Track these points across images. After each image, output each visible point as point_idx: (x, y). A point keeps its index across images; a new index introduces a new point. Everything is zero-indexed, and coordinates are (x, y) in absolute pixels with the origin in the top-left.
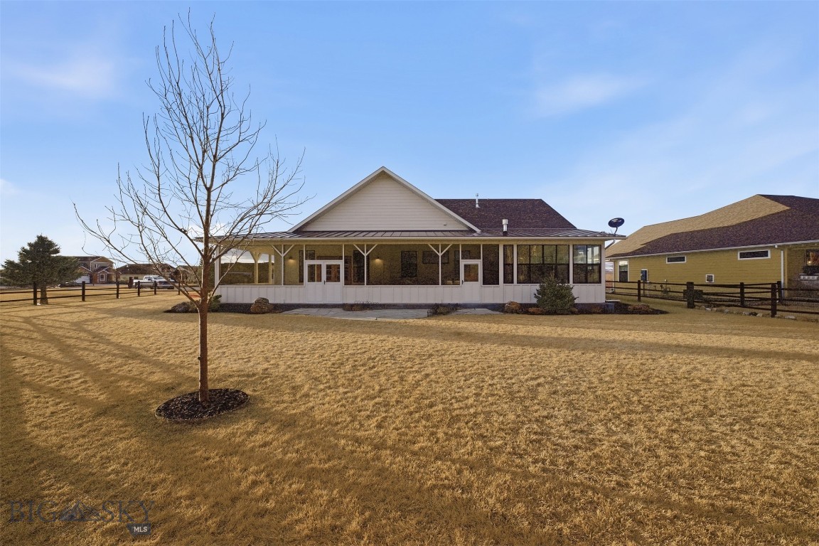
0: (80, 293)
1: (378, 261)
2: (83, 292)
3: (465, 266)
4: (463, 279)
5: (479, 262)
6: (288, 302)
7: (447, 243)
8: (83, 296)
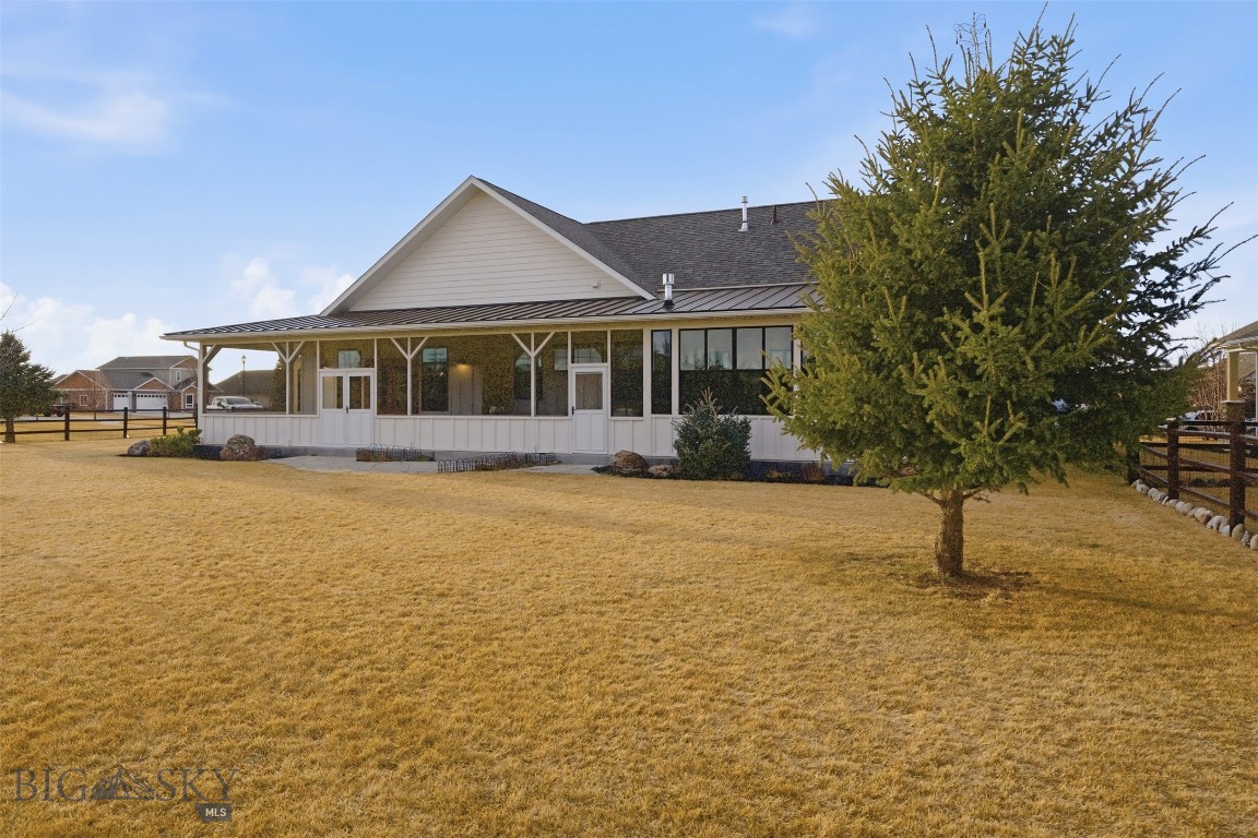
0: (62, 426)
1: (463, 368)
2: (67, 425)
3: (578, 376)
4: (574, 405)
5: (605, 369)
6: (296, 444)
7: (544, 331)
8: (67, 431)
